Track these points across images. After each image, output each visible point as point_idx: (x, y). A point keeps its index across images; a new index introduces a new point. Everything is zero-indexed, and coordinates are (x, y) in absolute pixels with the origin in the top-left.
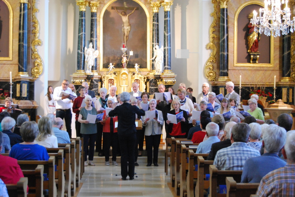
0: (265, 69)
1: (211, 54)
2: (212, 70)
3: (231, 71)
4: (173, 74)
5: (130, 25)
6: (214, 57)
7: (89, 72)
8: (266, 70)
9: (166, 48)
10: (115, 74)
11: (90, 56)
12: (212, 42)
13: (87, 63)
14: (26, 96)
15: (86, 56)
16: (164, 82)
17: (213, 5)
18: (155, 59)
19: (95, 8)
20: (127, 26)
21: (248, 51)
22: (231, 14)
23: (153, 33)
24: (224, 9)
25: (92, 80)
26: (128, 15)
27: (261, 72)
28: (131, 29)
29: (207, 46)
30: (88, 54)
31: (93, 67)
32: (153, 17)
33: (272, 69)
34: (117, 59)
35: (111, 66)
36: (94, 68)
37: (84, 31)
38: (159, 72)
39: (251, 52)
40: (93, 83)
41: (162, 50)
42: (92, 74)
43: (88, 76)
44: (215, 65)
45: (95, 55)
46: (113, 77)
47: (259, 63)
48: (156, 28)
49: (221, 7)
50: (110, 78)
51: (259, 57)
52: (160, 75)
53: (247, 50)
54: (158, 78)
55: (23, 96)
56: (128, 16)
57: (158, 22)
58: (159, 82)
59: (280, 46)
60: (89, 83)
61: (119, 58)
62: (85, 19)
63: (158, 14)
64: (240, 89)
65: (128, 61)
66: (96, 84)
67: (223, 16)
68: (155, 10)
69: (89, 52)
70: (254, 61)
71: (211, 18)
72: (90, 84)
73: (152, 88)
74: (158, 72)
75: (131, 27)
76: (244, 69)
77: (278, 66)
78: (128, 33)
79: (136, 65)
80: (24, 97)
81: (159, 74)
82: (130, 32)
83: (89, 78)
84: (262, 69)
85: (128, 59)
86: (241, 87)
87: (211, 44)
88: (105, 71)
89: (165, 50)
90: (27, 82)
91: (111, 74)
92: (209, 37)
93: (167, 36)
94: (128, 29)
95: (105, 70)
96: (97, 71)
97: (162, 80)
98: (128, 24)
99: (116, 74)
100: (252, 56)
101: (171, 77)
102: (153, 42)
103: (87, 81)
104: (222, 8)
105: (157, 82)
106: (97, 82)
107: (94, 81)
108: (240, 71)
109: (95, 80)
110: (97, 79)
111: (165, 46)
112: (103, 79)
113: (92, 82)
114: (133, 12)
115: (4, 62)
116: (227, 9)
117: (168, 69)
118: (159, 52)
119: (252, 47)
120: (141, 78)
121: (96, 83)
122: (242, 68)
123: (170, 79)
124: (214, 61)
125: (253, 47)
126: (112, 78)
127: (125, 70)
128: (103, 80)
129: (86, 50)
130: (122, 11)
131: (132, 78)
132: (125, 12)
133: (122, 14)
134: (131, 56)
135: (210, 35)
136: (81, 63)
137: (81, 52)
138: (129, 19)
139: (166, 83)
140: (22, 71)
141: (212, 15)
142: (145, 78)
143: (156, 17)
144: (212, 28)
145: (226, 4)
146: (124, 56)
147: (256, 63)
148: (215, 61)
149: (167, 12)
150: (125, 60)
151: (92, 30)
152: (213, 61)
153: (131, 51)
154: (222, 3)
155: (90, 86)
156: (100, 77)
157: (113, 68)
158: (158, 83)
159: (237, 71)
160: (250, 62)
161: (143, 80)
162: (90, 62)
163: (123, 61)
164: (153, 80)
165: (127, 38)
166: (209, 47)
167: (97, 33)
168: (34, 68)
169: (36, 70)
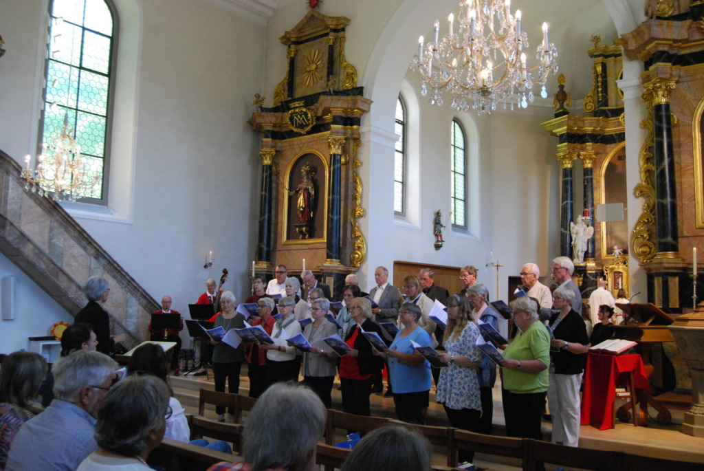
1: (644, 206)
2: (648, 240)
6: (651, 210)
7: (579, 261)
10: (625, 262)
11: (579, 235)
12: (646, 181)
13: (575, 246)
15: (574, 236)
17: (646, 104)
19: (588, 161)
22: (684, 114)
24: (660, 106)
25: (585, 274)
30: (577, 234)
31: (586, 254)
35: (616, 250)
36: (590, 255)
37: (569, 198)
40: (587, 278)
42: (582, 265)
44: (654, 229)
45: (588, 234)
49: (655, 103)
50: (616, 270)
60: (581, 279)
62: (571, 181)
64: (695, 278)
66: (593, 281)
69: (577, 230)
71: (643, 130)
72: (583, 281)
83: (579, 271)
87: (644, 184)
90: (334, 273)
92: (640, 172)
96: (595, 260)
99: (627, 264)
103: (577, 276)
104: (657, 104)
106: (593, 277)
107: (588, 275)
109: (590, 274)
110: (594, 272)
112: (605, 272)
113: (585, 277)
121: (592, 279)
124: (650, 220)
126: (620, 270)
128: (605, 274)
129: (573, 228)
135: (640, 167)
136: (566, 248)
137: (565, 232)
140: (330, 257)
141: (644, 125)
144: (645, 151)
148: (653, 221)
151: (585, 196)
152: (648, 219)
155: (583, 284)
156: (600, 268)
157: (620, 253)
162: (579, 246)
166: (640, 192)
167: (593, 199)
168: (354, 252)
169: (357, 255)
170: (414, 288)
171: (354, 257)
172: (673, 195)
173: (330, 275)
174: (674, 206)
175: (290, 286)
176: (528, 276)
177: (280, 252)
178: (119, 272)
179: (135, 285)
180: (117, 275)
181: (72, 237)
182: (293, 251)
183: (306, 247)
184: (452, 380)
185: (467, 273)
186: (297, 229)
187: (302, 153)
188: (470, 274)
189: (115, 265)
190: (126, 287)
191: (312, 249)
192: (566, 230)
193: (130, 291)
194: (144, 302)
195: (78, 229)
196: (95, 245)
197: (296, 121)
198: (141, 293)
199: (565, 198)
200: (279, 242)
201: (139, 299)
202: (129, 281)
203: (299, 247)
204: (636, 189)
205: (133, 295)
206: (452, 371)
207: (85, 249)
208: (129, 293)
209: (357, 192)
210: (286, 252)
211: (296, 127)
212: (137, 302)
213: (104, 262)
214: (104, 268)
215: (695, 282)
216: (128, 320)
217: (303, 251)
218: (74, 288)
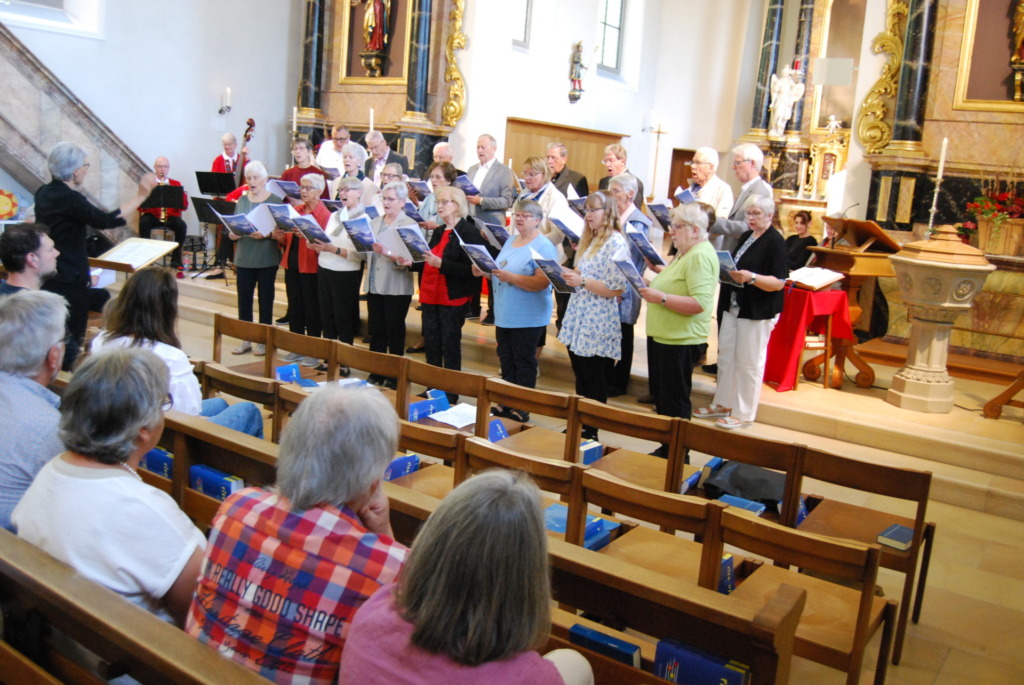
1: (883, 68)
2: (882, 120)
3: (942, 124)
6: (892, 76)
7: (776, 134)
10: (841, 141)
11: (782, 95)
12: (893, 30)
13: (774, 112)
21: (1013, 59)
25: (784, 153)
30: (779, 92)
31: (789, 122)
35: (833, 122)
36: (794, 126)
37: (775, 37)
39: (1019, 60)
40: (786, 159)
42: (782, 139)
43: (772, 142)
44: (893, 104)
45: (796, 94)
46: (835, 148)
50: (828, 151)
53: (1011, 56)
60: (777, 160)
62: (782, 10)
64: (938, 183)
66: (793, 164)
69: (780, 88)
72: (779, 163)
83: (775, 149)
86: (944, 177)
87: (889, 35)
88: (822, 134)
90: (416, 134)
91: (832, 142)
92: (886, 14)
95: (820, 130)
96: (800, 134)
99: (844, 144)
100: (1018, 76)
103: (771, 155)
106: (794, 159)
107: (787, 156)
108: (973, 126)
109: (790, 154)
110: (796, 151)
112: (812, 153)
113: (783, 157)
119: (1022, 42)
121: (793, 161)
122: (982, 117)
124: (889, 90)
126: (834, 152)
128: (811, 156)
129: (775, 83)
135: (887, 7)
136: (761, 116)
137: (763, 88)
140: (411, 109)
148: (893, 92)
151: (799, 35)
152: (886, 89)
155: (779, 167)
156: (806, 147)
157: (837, 127)
159: (962, 125)
160: (1011, 97)
162: (782, 111)
166: (882, 46)
167: (809, 42)
168: (447, 102)
169: (452, 109)
170: (539, 176)
171: (447, 111)
172: (928, 57)
173: (411, 135)
174: (926, 73)
175: (351, 157)
176: (702, 166)
177: (336, 95)
178: (87, 116)
179: (112, 137)
180: (84, 121)
181: (8, 58)
182: (356, 96)
184: (583, 315)
185: (613, 157)
186: (363, 61)
188: (618, 158)
189: (80, 106)
190: (98, 140)
191: (384, 93)
192: (764, 85)
193: (104, 147)
194: (128, 164)
195: (18, 46)
196: (46, 73)
198: (123, 150)
199: (768, 37)
200: (333, 80)
201: (120, 160)
202: (103, 132)
204: (875, 42)
205: (109, 153)
206: (584, 302)
207: (30, 77)
208: (103, 151)
209: (457, 8)
210: (345, 96)
212: (117, 165)
213: (61, 100)
214: (62, 110)
215: (937, 190)
216: (103, 190)
217: (370, 95)
218: (17, 140)
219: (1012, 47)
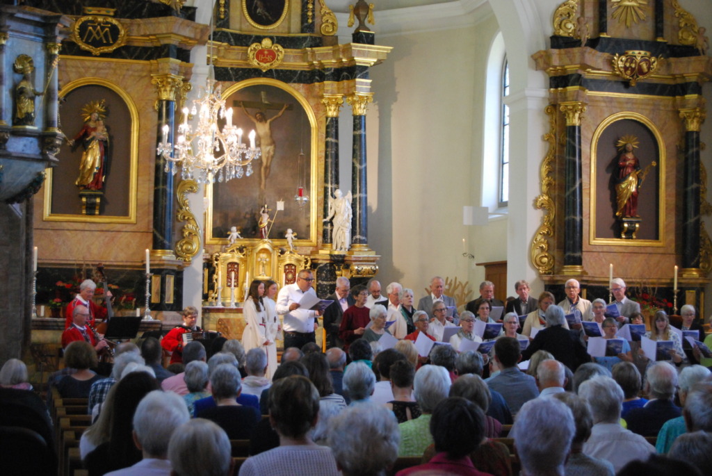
0: (649, 250)
1: (543, 218)
2: (547, 251)
3: (587, 253)
4: (372, 254)
5: (273, 143)
6: (551, 224)
8: (650, 253)
9: (358, 195)
10: (241, 250)
12: (547, 194)
14: (171, 302)
16: (354, 272)
17: (548, 118)
18: (334, 221)
20: (268, 145)
21: (617, 214)
22: (584, 136)
23: (326, 162)
24: (573, 127)
26: (269, 121)
27: (641, 257)
28: (274, 151)
29: (536, 201)
32: (327, 127)
33: (661, 251)
34: (245, 218)
35: (234, 233)
38: (343, 249)
39: (624, 216)
41: (348, 200)
44: (553, 242)
46: (236, 257)
47: (638, 238)
48: (331, 151)
49: (569, 123)
50: (230, 261)
51: (639, 228)
52: (344, 256)
53: (615, 213)
54: (339, 262)
55: (166, 302)
56: (270, 123)
57: (337, 137)
58: (339, 270)
59: (677, 206)
61: (248, 216)
63: (337, 122)
65: (273, 222)
67: (572, 142)
68: (332, 113)
70: (629, 234)
73: (325, 283)
74: (341, 249)
75: (275, 147)
76: (609, 251)
77: (673, 245)
78: (269, 161)
79: (290, 231)
80: (169, 305)
81: (342, 252)
82: (272, 157)
84: (643, 251)
85: (272, 219)
87: (546, 198)
88: (217, 244)
89: (354, 200)
90: (173, 271)
91: (233, 251)
92: (541, 184)
93: (360, 171)
94: (269, 152)
95: (216, 241)
97: (347, 267)
98: (269, 141)
99: (244, 253)
100: (626, 225)
101: (368, 261)
102: (326, 181)
104: (571, 125)
105: (335, 270)
111: (354, 192)
112: (215, 263)
114: (280, 113)
115: (118, 227)
116: (579, 127)
117: (361, 242)
118: (342, 205)
119: (626, 205)
120: (298, 261)
123: (368, 265)
124: (550, 232)
125: (628, 205)
126: (236, 260)
127: (265, 244)
128: (214, 265)
130: (258, 110)
131: (279, 261)
132: (261, 114)
133: (256, 118)
134: (280, 211)
135: (541, 179)
138: (271, 128)
139: (358, 272)
140: (163, 247)
141: (547, 139)
142: (306, 263)
143: (332, 127)
144: (547, 165)
145: (580, 118)
146: (264, 212)
147: (632, 238)
148: (552, 234)
149: (360, 117)
150: (265, 221)
153: (279, 200)
154: (571, 115)
156: (209, 257)
157: (238, 237)
158: (338, 273)
160: (619, 237)
161: (304, 265)
163: (261, 223)
164: (326, 265)
165: (268, 170)
166: (542, 204)
168: (181, 241)
169: (188, 246)
171: (183, 248)
173: (170, 272)
177: (38, 232)
182: (68, 233)
183: (93, 227)
186: (83, 199)
187: (82, 82)
191: (107, 231)
197: (91, 33)
200: (36, 216)
203: (80, 226)
210: (52, 232)
211: (87, 42)
217: (87, 233)
219: (615, 206)
